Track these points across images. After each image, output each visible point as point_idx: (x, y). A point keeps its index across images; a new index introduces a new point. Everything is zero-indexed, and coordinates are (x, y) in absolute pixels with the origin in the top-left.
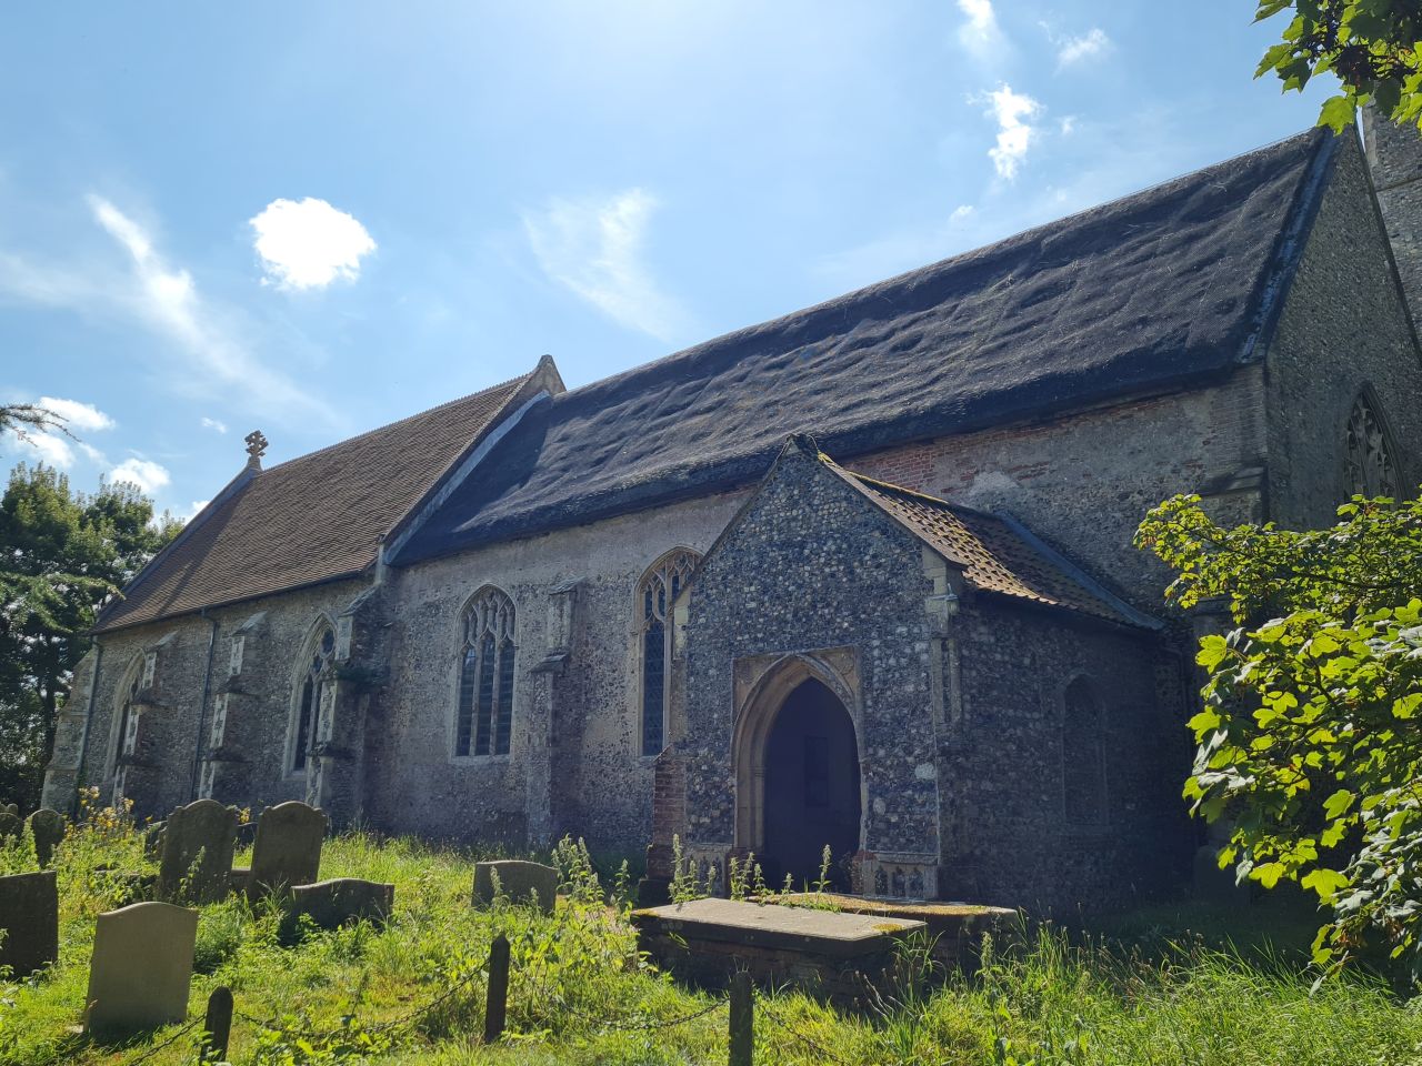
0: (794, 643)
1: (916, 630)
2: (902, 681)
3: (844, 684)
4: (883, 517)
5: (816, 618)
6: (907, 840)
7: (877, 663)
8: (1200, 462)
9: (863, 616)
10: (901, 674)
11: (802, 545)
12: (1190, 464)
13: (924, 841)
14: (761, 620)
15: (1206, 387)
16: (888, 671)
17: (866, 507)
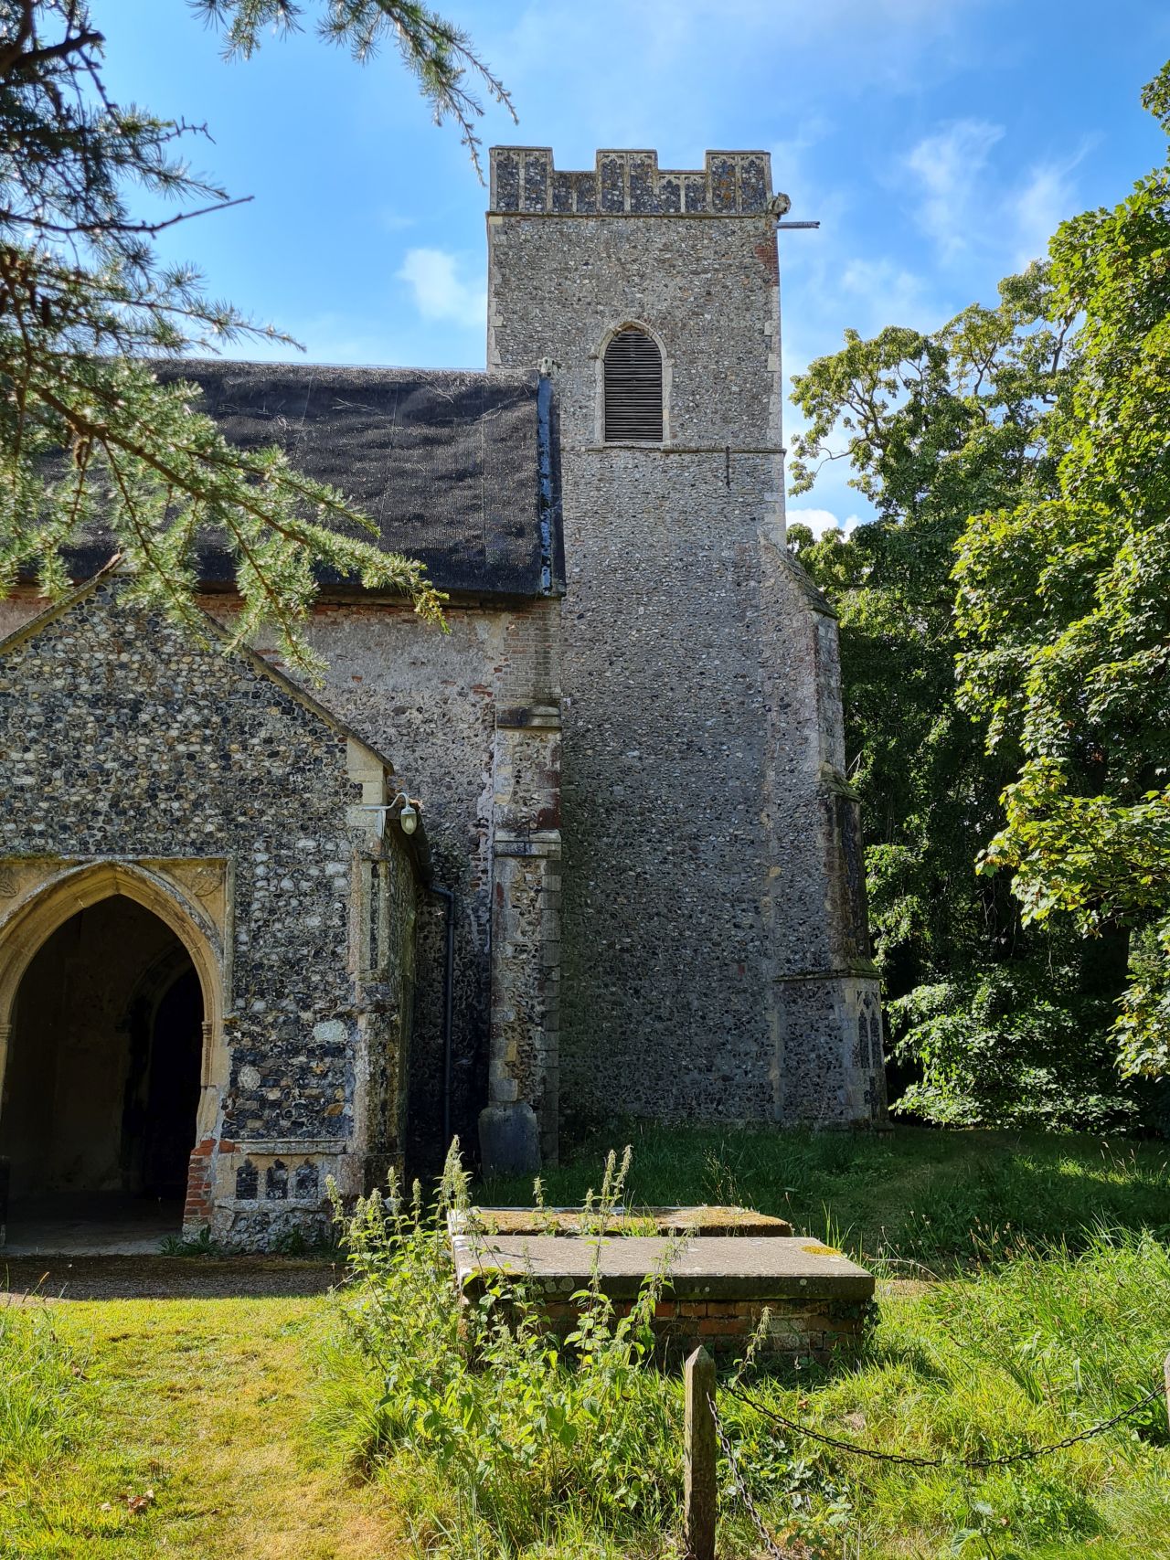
0: (110, 844)
1: (330, 846)
2: (303, 911)
3: (201, 910)
4: (286, 690)
5: (154, 812)
6: (294, 1123)
7: (259, 884)
8: (490, 690)
9: (241, 819)
10: (301, 903)
11: (136, 707)
12: (480, 689)
13: (321, 1123)
14: (44, 805)
15: (503, 610)
16: (278, 896)
17: (258, 672)
